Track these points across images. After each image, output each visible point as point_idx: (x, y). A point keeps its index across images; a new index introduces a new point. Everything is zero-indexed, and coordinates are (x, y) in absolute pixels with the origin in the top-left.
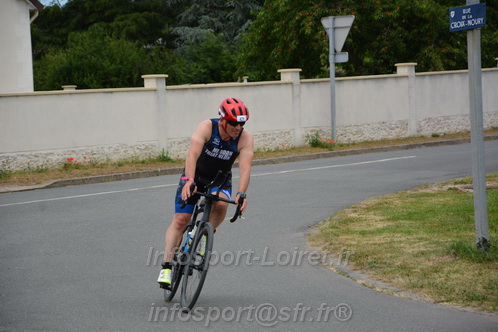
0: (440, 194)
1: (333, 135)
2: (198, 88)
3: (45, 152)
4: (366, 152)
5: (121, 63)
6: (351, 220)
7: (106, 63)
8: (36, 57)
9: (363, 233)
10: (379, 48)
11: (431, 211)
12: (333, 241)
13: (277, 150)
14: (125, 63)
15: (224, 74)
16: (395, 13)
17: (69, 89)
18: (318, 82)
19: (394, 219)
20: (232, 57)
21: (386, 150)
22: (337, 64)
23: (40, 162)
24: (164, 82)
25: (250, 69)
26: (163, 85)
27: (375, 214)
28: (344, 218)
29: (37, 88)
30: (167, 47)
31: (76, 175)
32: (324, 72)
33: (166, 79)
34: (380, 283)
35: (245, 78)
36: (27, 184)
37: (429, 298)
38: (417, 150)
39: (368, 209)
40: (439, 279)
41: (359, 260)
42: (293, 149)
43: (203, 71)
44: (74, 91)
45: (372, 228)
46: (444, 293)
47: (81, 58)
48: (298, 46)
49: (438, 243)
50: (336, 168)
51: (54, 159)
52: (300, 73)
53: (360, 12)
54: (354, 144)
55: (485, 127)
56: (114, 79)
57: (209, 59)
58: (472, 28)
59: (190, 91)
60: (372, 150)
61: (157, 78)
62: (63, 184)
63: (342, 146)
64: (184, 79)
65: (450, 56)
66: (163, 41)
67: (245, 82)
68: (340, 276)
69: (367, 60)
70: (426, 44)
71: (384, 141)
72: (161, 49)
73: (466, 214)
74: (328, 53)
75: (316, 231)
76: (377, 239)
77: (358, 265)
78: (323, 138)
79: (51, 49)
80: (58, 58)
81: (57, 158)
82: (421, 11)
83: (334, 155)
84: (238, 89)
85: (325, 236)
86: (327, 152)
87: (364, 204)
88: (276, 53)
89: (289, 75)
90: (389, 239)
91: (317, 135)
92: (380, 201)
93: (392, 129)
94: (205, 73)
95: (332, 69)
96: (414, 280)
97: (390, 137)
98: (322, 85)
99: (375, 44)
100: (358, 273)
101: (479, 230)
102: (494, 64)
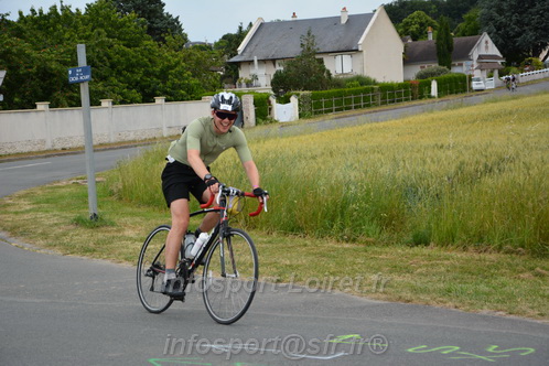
0: (67, 186)
6: (8, 205)
9: (16, 213)
10: (24, 92)
11: (62, 197)
16: (34, 70)
19: (37, 203)
21: (31, 158)
27: (24, 201)
28: (3, 204)
34: (27, 244)
37: (60, 253)
38: (52, 158)
39: (20, 197)
40: (66, 240)
41: (14, 231)
45: (23, 210)
46: (69, 249)
49: (66, 217)
53: (10, 68)
54: (9, 155)
55: (95, 143)
58: (83, 82)
60: (22, 159)
65: (71, 98)
69: (16, 99)
70: (55, 90)
71: (29, 153)
73: (83, 198)
76: (25, 217)
82: (52, 69)
87: (17, 194)
90: (34, 216)
92: (28, 192)
93: (35, 145)
96: (50, 242)
97: (34, 150)
99: (22, 89)
100: (13, 239)
101: (92, 209)
102: (100, 104)
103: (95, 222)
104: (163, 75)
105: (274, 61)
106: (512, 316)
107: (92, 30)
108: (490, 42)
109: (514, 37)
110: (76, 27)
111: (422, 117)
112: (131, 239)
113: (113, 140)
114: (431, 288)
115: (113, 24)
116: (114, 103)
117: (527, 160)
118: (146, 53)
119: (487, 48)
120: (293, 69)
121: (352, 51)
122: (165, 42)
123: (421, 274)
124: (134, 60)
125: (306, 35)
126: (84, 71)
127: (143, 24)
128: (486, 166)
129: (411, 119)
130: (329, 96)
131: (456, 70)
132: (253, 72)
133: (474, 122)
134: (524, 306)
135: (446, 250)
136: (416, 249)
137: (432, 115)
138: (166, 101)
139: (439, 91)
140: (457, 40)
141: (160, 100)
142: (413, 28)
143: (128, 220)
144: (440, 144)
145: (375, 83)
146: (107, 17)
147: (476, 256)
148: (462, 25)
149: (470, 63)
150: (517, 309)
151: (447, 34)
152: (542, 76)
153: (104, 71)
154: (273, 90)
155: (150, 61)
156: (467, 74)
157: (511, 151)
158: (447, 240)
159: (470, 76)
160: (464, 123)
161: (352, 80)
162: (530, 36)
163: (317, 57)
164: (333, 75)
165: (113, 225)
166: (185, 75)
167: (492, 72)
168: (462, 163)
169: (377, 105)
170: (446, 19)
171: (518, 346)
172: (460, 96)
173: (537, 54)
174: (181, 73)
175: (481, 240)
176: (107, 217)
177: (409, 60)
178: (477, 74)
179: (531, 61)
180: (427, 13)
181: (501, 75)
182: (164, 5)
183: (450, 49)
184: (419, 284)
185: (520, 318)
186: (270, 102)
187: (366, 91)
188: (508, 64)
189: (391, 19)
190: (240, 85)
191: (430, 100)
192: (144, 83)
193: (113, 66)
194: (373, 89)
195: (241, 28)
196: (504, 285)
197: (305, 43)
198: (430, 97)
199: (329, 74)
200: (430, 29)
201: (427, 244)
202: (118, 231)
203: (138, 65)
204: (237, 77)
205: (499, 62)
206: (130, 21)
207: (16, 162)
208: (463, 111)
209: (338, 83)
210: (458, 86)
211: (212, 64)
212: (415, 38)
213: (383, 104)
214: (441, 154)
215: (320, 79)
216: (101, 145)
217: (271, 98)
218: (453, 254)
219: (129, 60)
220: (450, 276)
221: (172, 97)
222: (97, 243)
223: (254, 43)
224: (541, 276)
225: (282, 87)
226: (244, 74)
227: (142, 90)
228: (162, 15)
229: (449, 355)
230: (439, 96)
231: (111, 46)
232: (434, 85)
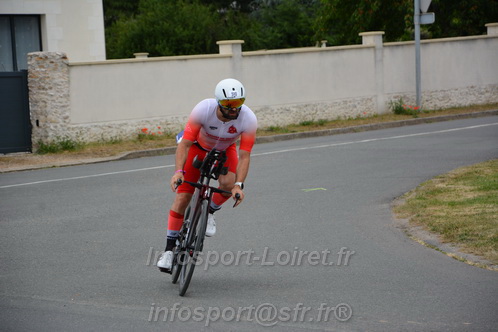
1: (418, 101)
2: (275, 54)
3: (119, 122)
4: (453, 118)
5: (194, 28)
6: (439, 191)
7: (179, 30)
8: (108, 24)
9: (452, 204)
10: (468, 7)
12: (420, 213)
13: (358, 118)
14: (198, 29)
15: (301, 38)
17: (141, 57)
18: (402, 45)
19: (486, 189)
20: (309, 20)
21: (475, 116)
22: (422, 26)
23: (114, 134)
24: (240, 47)
25: (329, 33)
26: (238, 50)
27: (464, 184)
28: (431, 189)
29: (109, 56)
30: (241, 10)
31: (151, 146)
32: (408, 34)
33: (242, 44)
34: (471, 256)
35: (324, 42)
36: (101, 155)
39: (457, 179)
41: (449, 232)
42: (376, 116)
43: (279, 35)
44: (146, 58)
45: (462, 199)
47: (153, 24)
48: (381, 7)
50: (422, 137)
51: (128, 130)
52: (383, 36)
54: (440, 110)
56: (187, 46)
57: (286, 23)
59: (267, 57)
60: (460, 117)
61: (233, 44)
62: (138, 156)
63: (427, 112)
64: (259, 44)
66: (237, 5)
67: (324, 47)
68: (428, 249)
69: (455, 21)
71: (472, 107)
72: (236, 13)
74: (412, 14)
75: (402, 203)
76: (467, 210)
77: (448, 237)
78: (408, 105)
79: (122, 15)
80: (129, 25)
81: (131, 129)
83: (419, 122)
84: (317, 55)
85: (412, 208)
86: (411, 119)
87: (452, 173)
88: (356, 15)
89: (371, 39)
90: (480, 211)
91: (401, 101)
92: (470, 170)
93: (482, 94)
94: (281, 38)
95: (417, 31)
97: (479, 102)
98: (406, 48)
99: (464, 3)
100: (448, 246)
207: (451, 122)
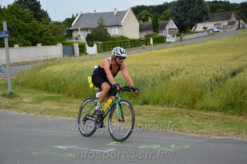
58: (5, 37)
101: (10, 90)
102: (14, 46)
103: (11, 95)
104: (41, 35)
105: (87, 29)
106: (181, 133)
107: (10, 16)
108: (173, 23)
109: (182, 21)
110: (3, 15)
111: (147, 53)
112: (26, 102)
113: (19, 61)
114: (149, 122)
115: (19, 13)
116: (20, 46)
117: (188, 70)
118: (33, 25)
119: (172, 25)
120: (95, 33)
121: (119, 26)
122: (41, 21)
123: (145, 116)
124: (28, 28)
125: (100, 19)
126: (6, 33)
127: (32, 13)
128: (172, 72)
129: (142, 53)
130: (109, 44)
131: (160, 34)
132: (78, 34)
133: (167, 55)
134: (185, 129)
135: (155, 107)
136: (144, 106)
137: (150, 52)
138: (42, 45)
139: (153, 42)
140: (160, 22)
141: (39, 45)
142: (143, 17)
143: (25, 95)
144: (153, 64)
145: (128, 39)
146: (17, 11)
147: (167, 109)
148: (162, 16)
149: (165, 31)
150: (183, 130)
151: (157, 20)
152: (193, 37)
153: (16, 33)
154: (87, 41)
155: (35, 29)
156: (164, 36)
157: (181, 67)
158: (156, 103)
159: (166, 37)
160: (163, 55)
161: (119, 38)
162: (189, 21)
163: (105, 28)
164: (111, 36)
165: (19, 97)
166: (50, 35)
167: (174, 35)
168: (162, 72)
169: (129, 48)
170: (156, 14)
171: (183, 145)
172: (162, 44)
173: (191, 28)
174: (48, 34)
175: (169, 102)
176: (16, 93)
177: (141, 30)
178: (168, 36)
179: (189, 31)
180: (149, 11)
181: (177, 36)
182: (41, 6)
183: (158, 25)
184: (144, 120)
185: (184, 133)
186: (85, 46)
187: (124, 42)
188: (180, 32)
189: (134, 13)
190: (73, 39)
191: (150, 46)
192: (32, 38)
193: (19, 31)
194: (127, 41)
195: (73, 16)
196: (178, 120)
197: (100, 22)
198: (150, 45)
199: (109, 35)
200: (150, 18)
201: (148, 104)
202: (21, 99)
203: (30, 30)
204: (72, 36)
205: (177, 31)
206: (26, 12)
208: (163, 50)
209: (113, 39)
210: (161, 40)
211: (61, 30)
212: (144, 21)
213: (131, 47)
214: (154, 68)
215: (106, 37)
216: (14, 63)
217: (86, 45)
218: (158, 108)
219: (26, 28)
220: (157, 117)
221: (45, 44)
222: (12, 104)
223: (79, 22)
224: (192, 116)
225: (90, 40)
226: (74, 34)
227: (32, 40)
228: (40, 10)
229: (156, 149)
230: (153, 44)
231: (18, 23)
232: (151, 40)
